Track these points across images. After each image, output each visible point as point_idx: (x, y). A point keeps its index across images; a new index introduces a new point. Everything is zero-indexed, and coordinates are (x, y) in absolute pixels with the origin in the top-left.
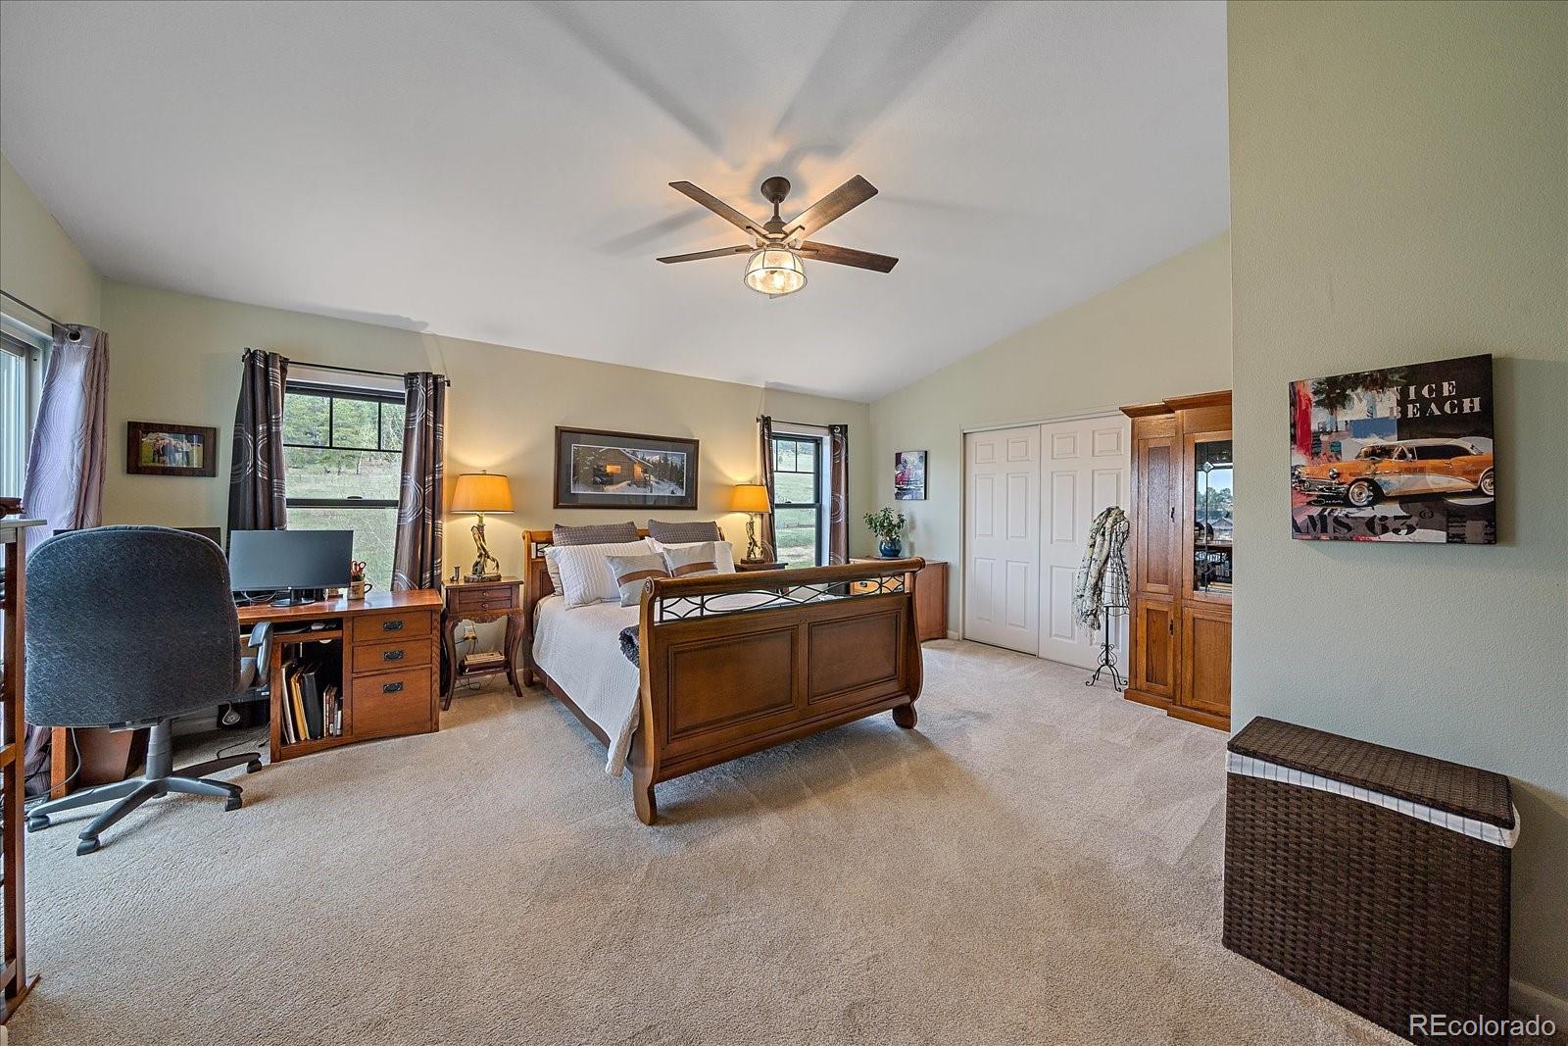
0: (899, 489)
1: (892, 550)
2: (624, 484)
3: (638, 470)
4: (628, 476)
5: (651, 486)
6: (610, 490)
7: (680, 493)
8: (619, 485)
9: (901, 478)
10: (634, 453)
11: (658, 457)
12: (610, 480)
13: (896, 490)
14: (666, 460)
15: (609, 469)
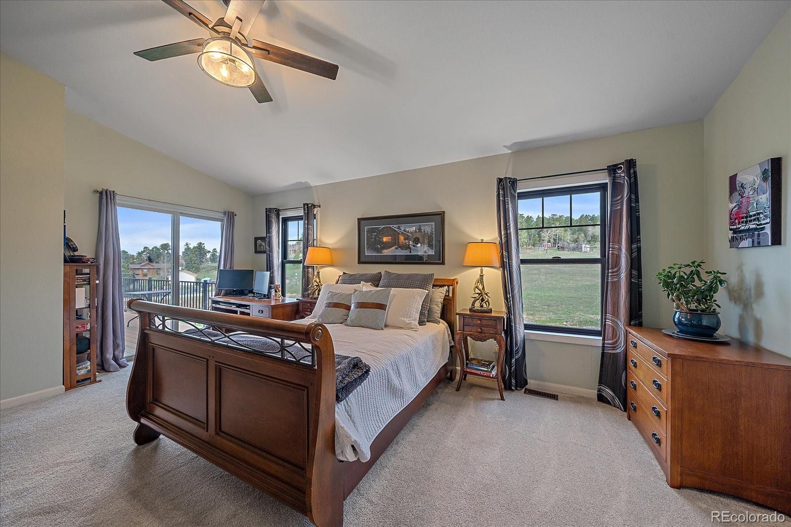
0: (735, 231)
1: (692, 326)
2: (393, 248)
3: (402, 238)
4: (395, 243)
5: (410, 248)
6: (386, 252)
7: (431, 252)
8: (391, 249)
9: (737, 213)
10: (399, 228)
11: (414, 228)
12: (387, 246)
13: (730, 234)
14: (420, 229)
15: (385, 239)
